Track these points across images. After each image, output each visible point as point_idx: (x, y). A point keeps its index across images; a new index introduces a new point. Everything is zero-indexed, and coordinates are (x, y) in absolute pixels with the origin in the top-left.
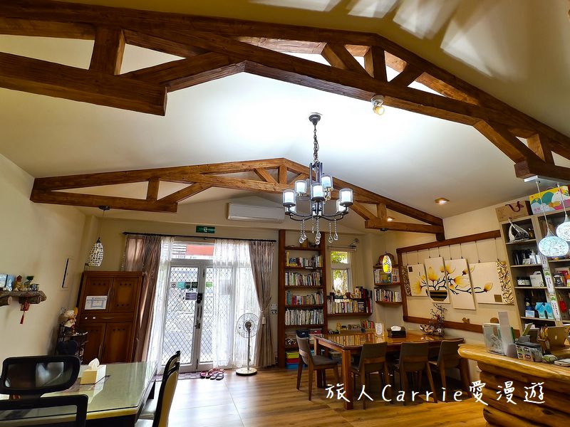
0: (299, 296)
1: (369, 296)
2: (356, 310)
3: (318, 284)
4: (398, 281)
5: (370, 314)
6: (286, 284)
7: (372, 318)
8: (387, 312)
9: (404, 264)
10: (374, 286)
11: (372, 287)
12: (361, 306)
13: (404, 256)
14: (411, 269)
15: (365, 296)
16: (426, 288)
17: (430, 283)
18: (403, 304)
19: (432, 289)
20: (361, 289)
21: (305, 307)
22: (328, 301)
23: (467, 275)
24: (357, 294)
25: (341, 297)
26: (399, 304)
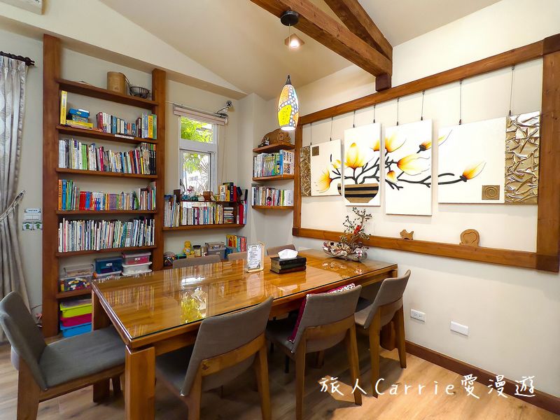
0: (99, 193)
1: (243, 198)
2: (219, 220)
3: (145, 171)
4: (292, 172)
5: (242, 225)
6: (62, 165)
7: (244, 232)
8: (269, 223)
9: (305, 144)
10: (252, 182)
11: (247, 184)
12: (229, 214)
13: (307, 129)
14: (316, 151)
15: (236, 198)
16: (339, 181)
17: (349, 172)
18: (296, 210)
19: (351, 182)
20: (231, 186)
21: (113, 216)
22: (167, 205)
23: (427, 153)
24: (224, 195)
25: (195, 199)
26: (289, 208)
